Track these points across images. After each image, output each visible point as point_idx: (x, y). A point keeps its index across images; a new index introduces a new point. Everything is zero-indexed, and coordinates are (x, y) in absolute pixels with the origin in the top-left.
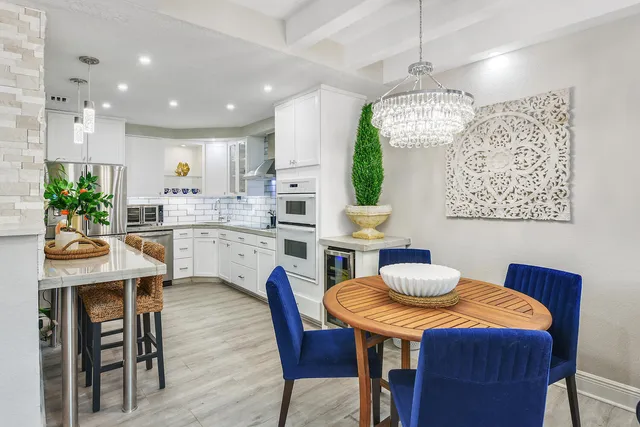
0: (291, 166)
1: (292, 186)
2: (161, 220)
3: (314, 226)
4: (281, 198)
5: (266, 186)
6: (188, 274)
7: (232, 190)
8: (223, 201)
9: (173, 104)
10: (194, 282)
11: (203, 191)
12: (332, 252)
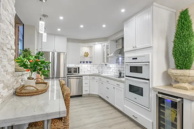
0: (133, 49)
1: (133, 59)
2: (79, 73)
3: (148, 80)
4: (127, 65)
5: (117, 60)
6: (88, 93)
7: (104, 62)
8: (100, 66)
9: (82, 26)
10: (90, 96)
11: (93, 62)
12: (160, 96)
